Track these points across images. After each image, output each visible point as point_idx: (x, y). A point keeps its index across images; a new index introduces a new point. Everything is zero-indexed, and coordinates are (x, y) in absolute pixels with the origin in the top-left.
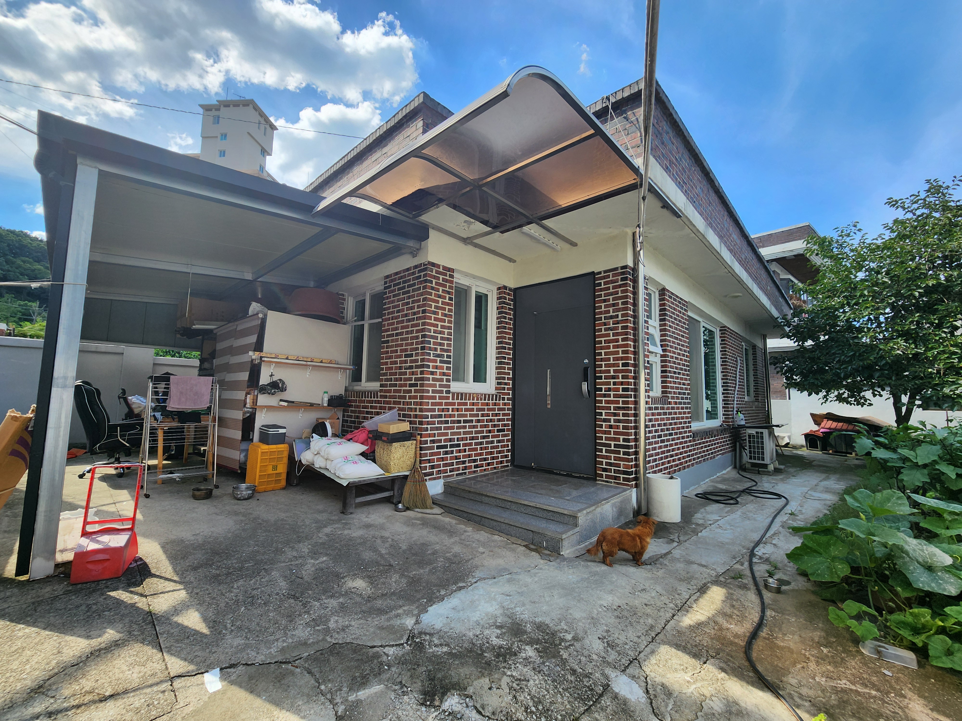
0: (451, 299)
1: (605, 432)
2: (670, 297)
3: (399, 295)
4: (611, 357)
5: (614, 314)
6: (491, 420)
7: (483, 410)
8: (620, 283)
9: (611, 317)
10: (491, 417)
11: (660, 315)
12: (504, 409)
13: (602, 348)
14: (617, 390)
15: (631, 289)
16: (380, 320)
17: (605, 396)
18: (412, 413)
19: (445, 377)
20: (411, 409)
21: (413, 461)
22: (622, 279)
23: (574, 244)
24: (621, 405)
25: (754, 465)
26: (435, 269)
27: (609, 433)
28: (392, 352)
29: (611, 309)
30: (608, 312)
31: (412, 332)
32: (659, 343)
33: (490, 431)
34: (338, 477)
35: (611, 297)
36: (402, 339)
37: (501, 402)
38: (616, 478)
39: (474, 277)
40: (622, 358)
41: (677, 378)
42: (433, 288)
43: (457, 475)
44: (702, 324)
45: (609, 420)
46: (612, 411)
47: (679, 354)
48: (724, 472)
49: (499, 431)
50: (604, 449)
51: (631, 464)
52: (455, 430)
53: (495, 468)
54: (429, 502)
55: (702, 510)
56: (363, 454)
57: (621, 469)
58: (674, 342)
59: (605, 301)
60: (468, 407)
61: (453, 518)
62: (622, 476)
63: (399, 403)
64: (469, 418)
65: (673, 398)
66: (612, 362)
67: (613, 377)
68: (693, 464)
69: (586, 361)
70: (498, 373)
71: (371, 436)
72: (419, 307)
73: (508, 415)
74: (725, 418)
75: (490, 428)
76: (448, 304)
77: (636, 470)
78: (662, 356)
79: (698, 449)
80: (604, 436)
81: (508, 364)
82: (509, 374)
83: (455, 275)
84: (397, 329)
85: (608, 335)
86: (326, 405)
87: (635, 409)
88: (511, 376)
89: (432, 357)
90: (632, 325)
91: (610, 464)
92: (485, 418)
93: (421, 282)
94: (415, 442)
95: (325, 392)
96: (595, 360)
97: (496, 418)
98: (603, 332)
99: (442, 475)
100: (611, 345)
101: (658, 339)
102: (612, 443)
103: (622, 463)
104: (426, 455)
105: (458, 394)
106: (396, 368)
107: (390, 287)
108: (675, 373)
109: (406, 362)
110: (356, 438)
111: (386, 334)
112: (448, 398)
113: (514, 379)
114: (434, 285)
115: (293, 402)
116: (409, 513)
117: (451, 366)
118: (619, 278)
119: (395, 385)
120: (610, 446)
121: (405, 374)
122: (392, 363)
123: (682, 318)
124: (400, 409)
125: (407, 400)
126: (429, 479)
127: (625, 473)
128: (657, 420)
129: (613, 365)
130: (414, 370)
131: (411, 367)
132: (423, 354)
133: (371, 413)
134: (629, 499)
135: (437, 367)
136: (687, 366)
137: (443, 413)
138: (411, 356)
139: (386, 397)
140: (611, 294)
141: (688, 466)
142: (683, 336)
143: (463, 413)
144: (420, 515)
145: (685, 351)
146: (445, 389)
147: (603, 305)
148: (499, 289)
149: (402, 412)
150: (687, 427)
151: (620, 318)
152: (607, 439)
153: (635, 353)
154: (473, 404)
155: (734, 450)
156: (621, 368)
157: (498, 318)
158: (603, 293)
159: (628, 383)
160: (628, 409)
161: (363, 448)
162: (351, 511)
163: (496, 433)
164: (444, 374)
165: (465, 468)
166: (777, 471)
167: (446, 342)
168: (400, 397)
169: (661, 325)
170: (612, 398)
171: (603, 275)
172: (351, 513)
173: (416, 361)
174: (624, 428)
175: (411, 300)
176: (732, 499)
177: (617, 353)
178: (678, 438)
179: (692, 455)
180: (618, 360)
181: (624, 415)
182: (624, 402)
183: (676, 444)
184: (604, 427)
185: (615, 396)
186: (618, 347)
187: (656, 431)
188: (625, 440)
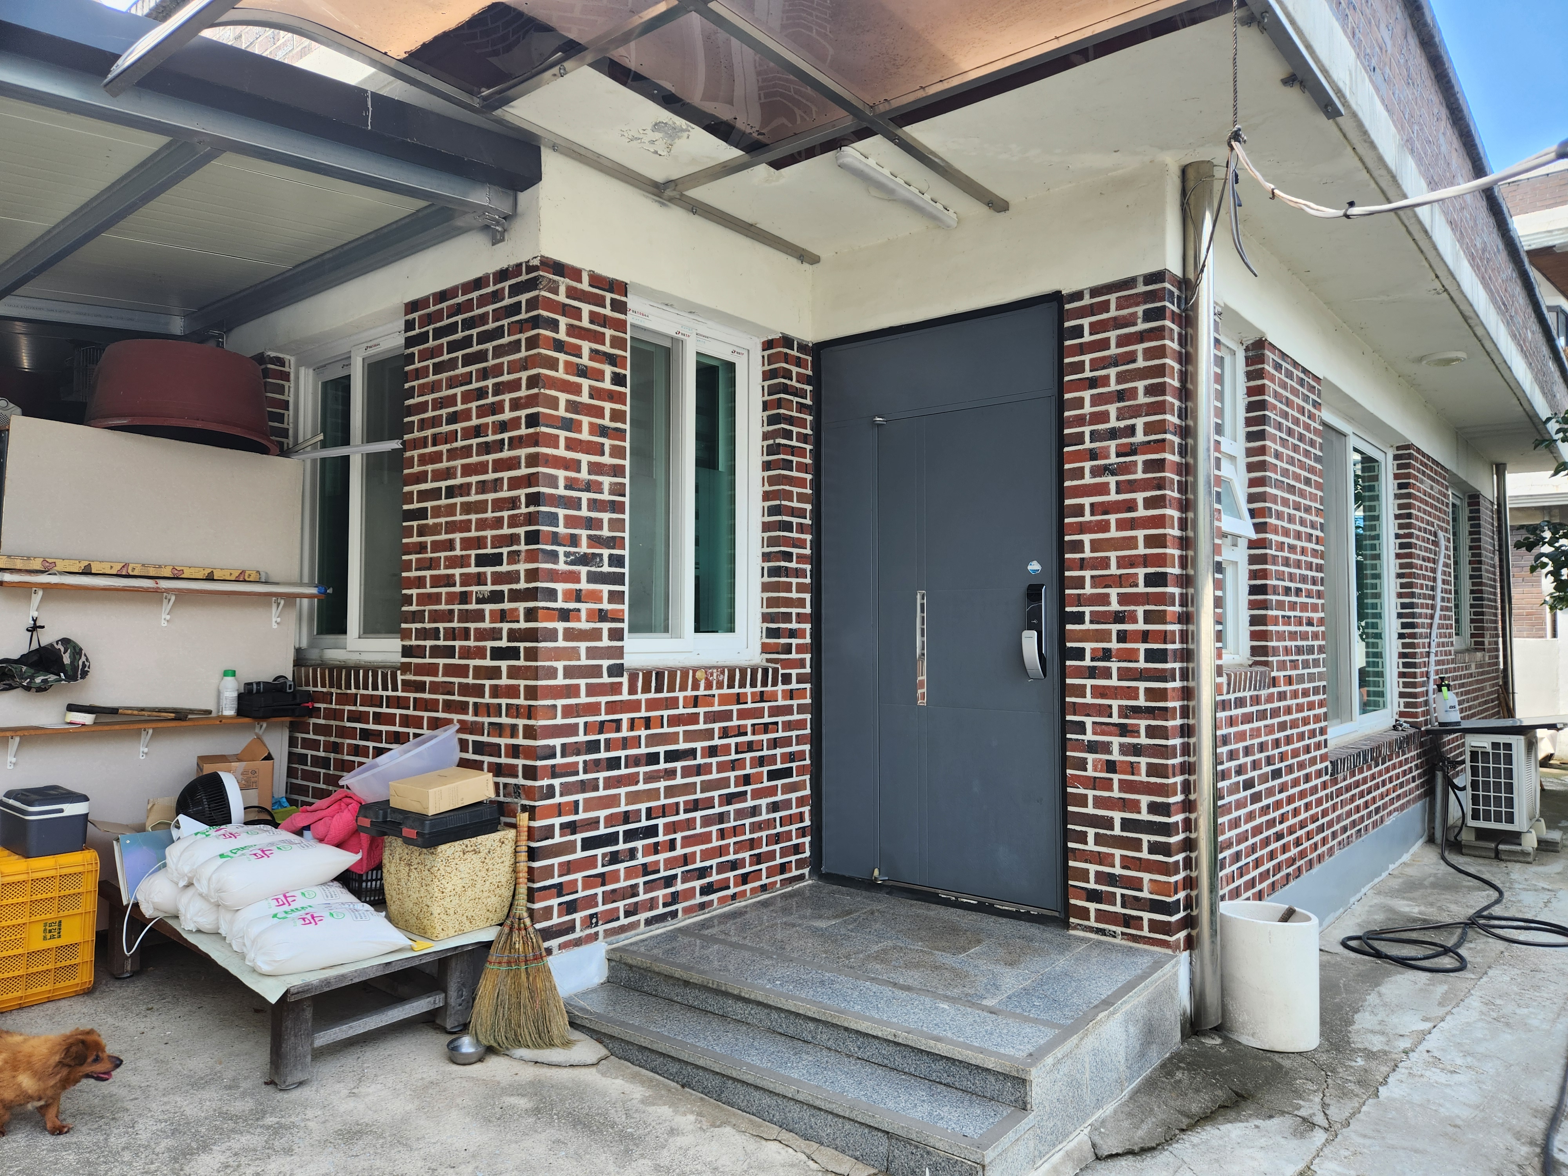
0: (619, 380)
1: (1094, 784)
2: (1278, 367)
3: (451, 364)
4: (1113, 555)
5: (1122, 424)
6: (750, 747)
7: (727, 716)
8: (1141, 326)
9: (1113, 434)
10: (750, 738)
11: (1249, 422)
12: (788, 710)
13: (1082, 528)
14: (1130, 655)
15: (1175, 346)
16: (396, 444)
17: (1092, 673)
18: (503, 741)
19: (605, 626)
20: (498, 729)
21: (507, 893)
22: (1149, 316)
23: (998, 205)
24: (1142, 702)
25: (1481, 834)
26: (564, 283)
27: (1107, 784)
28: (438, 546)
29: (1112, 409)
30: (1103, 417)
31: (496, 485)
32: (1244, 507)
33: (746, 780)
34: (254, 970)
35: (1112, 372)
36: (468, 508)
37: (780, 687)
38: (1127, 921)
39: (693, 309)
40: (1146, 561)
41: (1293, 606)
42: (559, 346)
43: (649, 922)
44: (1353, 441)
45: (1105, 748)
46: (1115, 719)
47: (1298, 536)
48: (1406, 857)
49: (773, 775)
50: (1091, 832)
51: (1173, 879)
52: (641, 786)
53: (764, 888)
54: (559, 1026)
55: (1372, 998)
56: (346, 879)
57: (1145, 894)
58: (1285, 502)
59: (1093, 383)
60: (681, 711)
61: (634, 1078)
62: (1146, 916)
63: (462, 708)
64: (682, 746)
65: (1282, 666)
66: (1114, 570)
67: (1119, 618)
68: (1331, 851)
69: (1034, 566)
70: (771, 603)
71: (366, 822)
72: (516, 405)
73: (800, 725)
74: (1407, 705)
75: (748, 771)
76: (611, 396)
77: (1188, 898)
78: (1252, 545)
79: (1343, 804)
80: (1090, 793)
81: (798, 573)
82: (801, 603)
83: (632, 301)
84: (449, 474)
85: (1103, 489)
86: (229, 711)
87: (1185, 712)
88: (808, 610)
89: (561, 566)
90: (1176, 458)
91: (1111, 879)
92: (732, 741)
93: (521, 327)
94: (511, 833)
95: (226, 673)
96: (1062, 565)
97: (765, 737)
98: (1088, 480)
99: (601, 929)
100: (1112, 518)
101: (1241, 491)
102: (1117, 816)
103: (1146, 877)
104: (548, 872)
105: (647, 675)
106: (451, 598)
107: (423, 338)
108: (1287, 591)
109: (480, 579)
110: (320, 827)
111: (415, 488)
112: (615, 689)
113: (816, 618)
114: (562, 335)
115: (114, 711)
116: (496, 1067)
117: (626, 588)
118: (1140, 310)
119: (449, 652)
120: (1108, 823)
121: (479, 616)
122: (437, 581)
123: (1307, 427)
124: (465, 727)
125: (487, 700)
126: (561, 947)
127: (1156, 906)
128: (1241, 736)
129: (1119, 581)
130: (506, 605)
131: (496, 597)
132: (532, 556)
133: (376, 736)
134: (1170, 990)
135: (578, 596)
136: (1319, 568)
137: (602, 737)
138: (496, 560)
139: (420, 687)
140: (1115, 361)
141: (1320, 858)
142: (1308, 482)
143: (666, 730)
144: (529, 1073)
145: (1313, 526)
146: (605, 663)
147: (1087, 395)
148: (768, 345)
149: (471, 738)
150: (1318, 746)
151: (1140, 437)
152: (1100, 803)
153: (1185, 543)
154: (695, 702)
155: (1429, 792)
156: (1141, 589)
157: (766, 436)
158: (1087, 358)
159: (1164, 637)
160: (1164, 713)
161: (345, 859)
162: (299, 1076)
163: (766, 784)
164: (602, 616)
165: (675, 898)
166: (1546, 847)
167: (606, 516)
168: (465, 690)
169: (1250, 452)
170: (1114, 682)
171: (1087, 301)
172: (301, 1084)
173: (513, 577)
174: (1153, 770)
175: (490, 383)
176: (1446, 951)
177: (1131, 543)
178: (1296, 783)
179: (1330, 824)
180: (1132, 566)
181: (1152, 732)
182: (1151, 694)
183: (1290, 800)
184: (1090, 766)
185: (1124, 674)
186: (1133, 524)
187: (1240, 771)
188: (1153, 808)
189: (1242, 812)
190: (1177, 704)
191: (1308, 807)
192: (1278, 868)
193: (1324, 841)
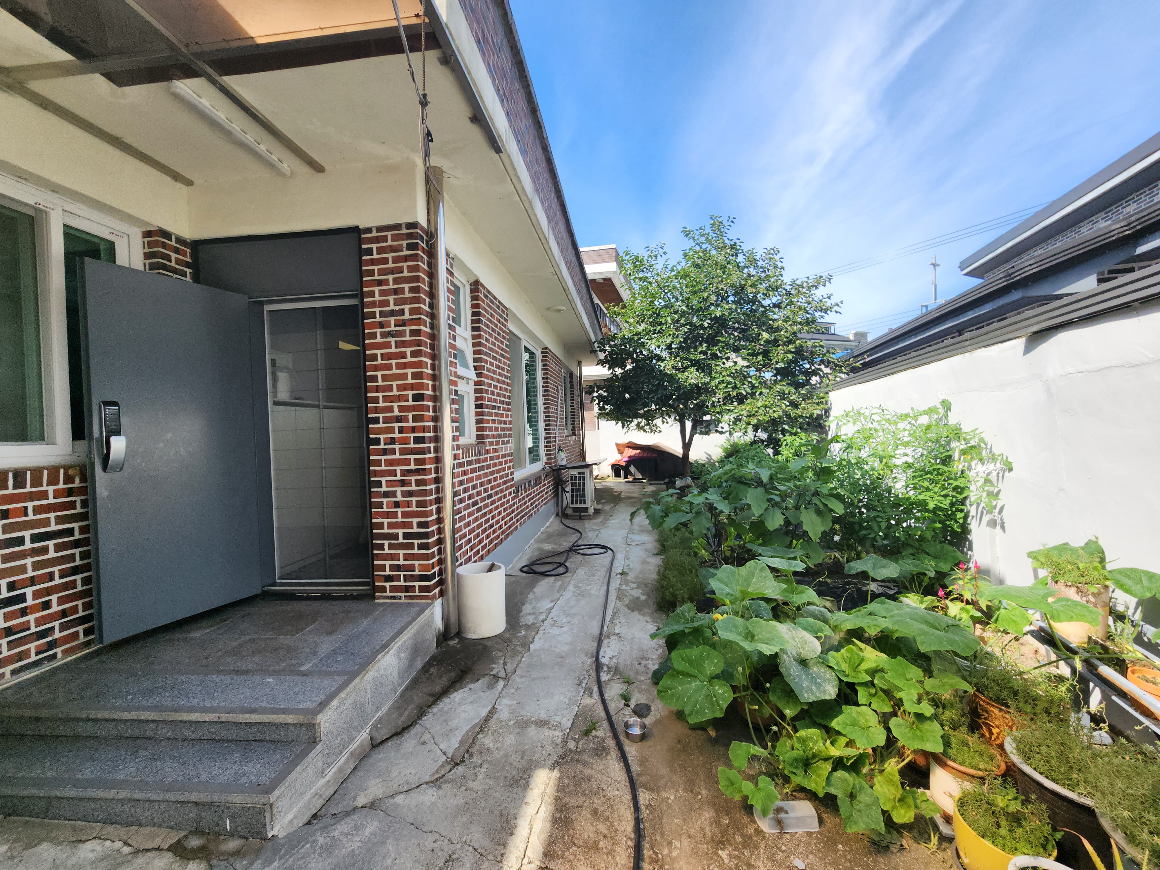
1: (387, 515)
2: (486, 297)
4: (395, 384)
5: (397, 308)
8: (406, 253)
9: (392, 313)
11: (473, 322)
13: (377, 368)
14: (406, 441)
15: (425, 267)
17: (385, 452)
22: (410, 247)
23: (316, 166)
24: (412, 467)
25: (575, 510)
27: (395, 515)
29: (391, 299)
30: (386, 303)
32: (471, 364)
35: (391, 277)
38: (407, 589)
39: (55, 189)
40: (412, 387)
41: (496, 415)
44: (524, 342)
45: (393, 494)
46: (398, 478)
47: (498, 381)
48: (548, 524)
50: (386, 543)
51: (431, 562)
55: (531, 596)
57: (417, 573)
58: (491, 364)
59: (380, 283)
60: (51, 501)
62: (417, 584)
64: (55, 528)
65: (492, 443)
66: (395, 392)
67: (399, 419)
68: (516, 528)
74: (548, 459)
77: (440, 569)
78: (476, 383)
79: (521, 505)
80: (386, 521)
85: (388, 345)
87: (437, 470)
90: (428, 330)
91: (398, 568)
96: (366, 389)
98: (379, 339)
100: (394, 362)
101: (470, 357)
102: (401, 532)
103: (417, 563)
108: (493, 407)
118: (404, 243)
120: (396, 537)
123: (501, 330)
127: (422, 578)
128: (470, 480)
129: (399, 398)
134: (429, 623)
136: (509, 397)
140: (392, 271)
141: (511, 532)
142: (502, 356)
143: (31, 517)
145: (505, 377)
147: (377, 289)
148: (147, 234)
150: (510, 481)
151: (407, 316)
152: (391, 526)
153: (435, 378)
154: (69, 493)
155: (556, 495)
156: (411, 403)
158: (376, 268)
159: (424, 429)
160: (424, 471)
165: (51, 645)
166: (596, 512)
169: (474, 337)
170: (397, 456)
171: (374, 234)
174: (419, 504)
176: (561, 565)
177: (404, 376)
178: (499, 499)
179: (516, 516)
180: (405, 390)
181: (418, 483)
182: (417, 462)
183: (497, 508)
184: (385, 506)
185: (403, 452)
186: (405, 366)
187: (470, 497)
188: (420, 525)
189: (472, 518)
190: (432, 466)
191: (505, 510)
192: (491, 541)
193: (513, 524)
